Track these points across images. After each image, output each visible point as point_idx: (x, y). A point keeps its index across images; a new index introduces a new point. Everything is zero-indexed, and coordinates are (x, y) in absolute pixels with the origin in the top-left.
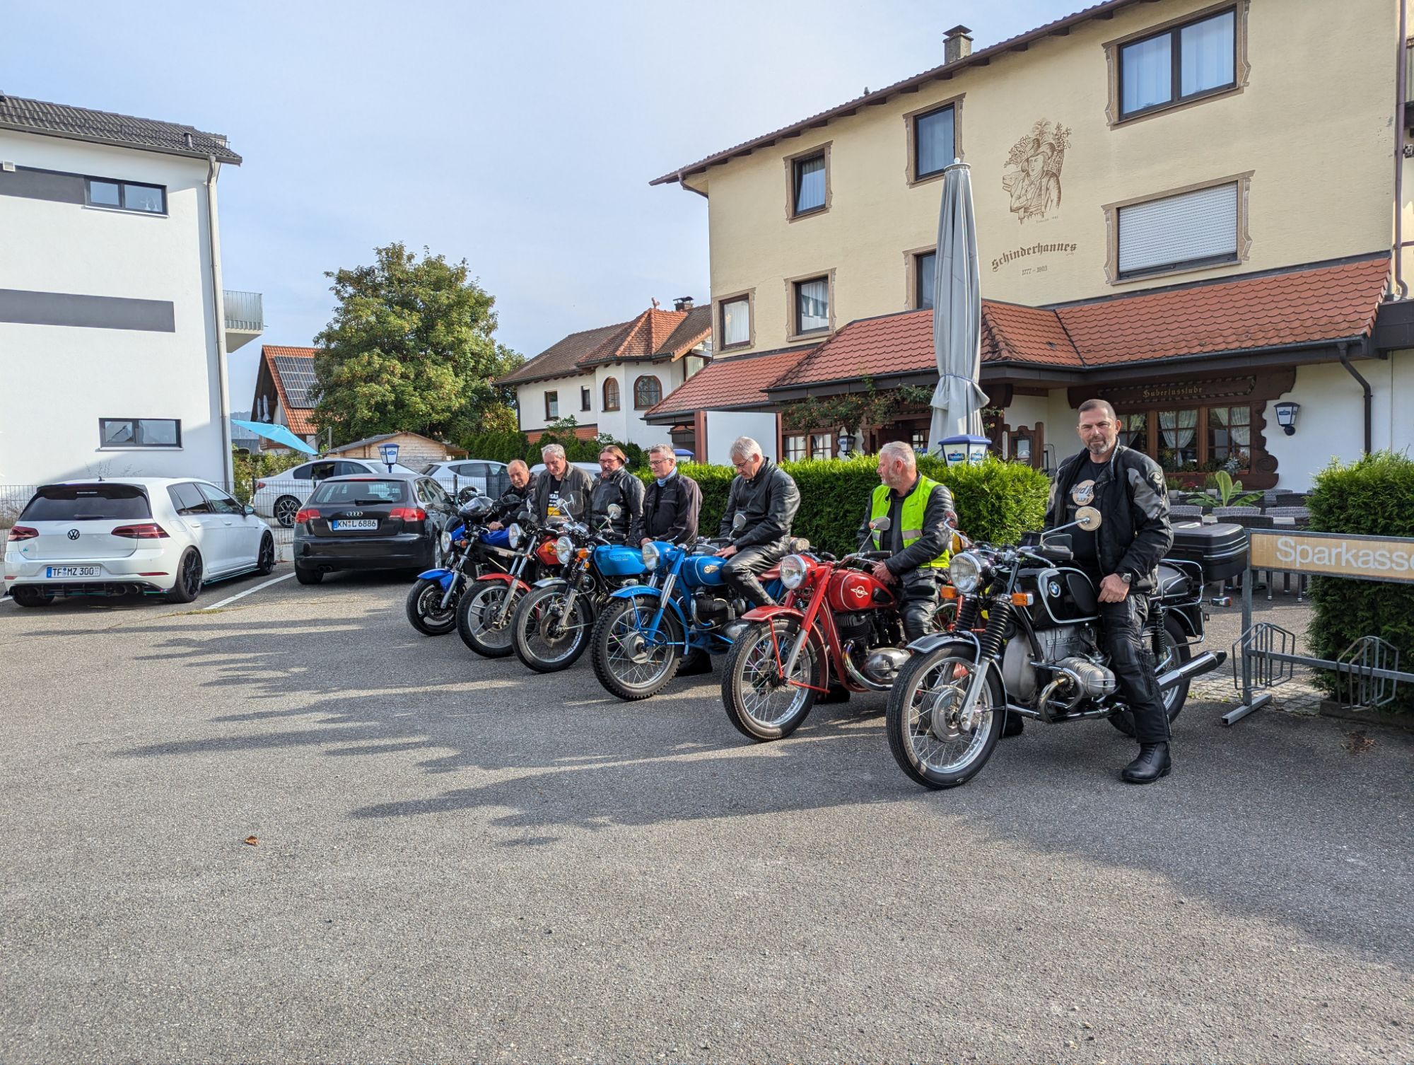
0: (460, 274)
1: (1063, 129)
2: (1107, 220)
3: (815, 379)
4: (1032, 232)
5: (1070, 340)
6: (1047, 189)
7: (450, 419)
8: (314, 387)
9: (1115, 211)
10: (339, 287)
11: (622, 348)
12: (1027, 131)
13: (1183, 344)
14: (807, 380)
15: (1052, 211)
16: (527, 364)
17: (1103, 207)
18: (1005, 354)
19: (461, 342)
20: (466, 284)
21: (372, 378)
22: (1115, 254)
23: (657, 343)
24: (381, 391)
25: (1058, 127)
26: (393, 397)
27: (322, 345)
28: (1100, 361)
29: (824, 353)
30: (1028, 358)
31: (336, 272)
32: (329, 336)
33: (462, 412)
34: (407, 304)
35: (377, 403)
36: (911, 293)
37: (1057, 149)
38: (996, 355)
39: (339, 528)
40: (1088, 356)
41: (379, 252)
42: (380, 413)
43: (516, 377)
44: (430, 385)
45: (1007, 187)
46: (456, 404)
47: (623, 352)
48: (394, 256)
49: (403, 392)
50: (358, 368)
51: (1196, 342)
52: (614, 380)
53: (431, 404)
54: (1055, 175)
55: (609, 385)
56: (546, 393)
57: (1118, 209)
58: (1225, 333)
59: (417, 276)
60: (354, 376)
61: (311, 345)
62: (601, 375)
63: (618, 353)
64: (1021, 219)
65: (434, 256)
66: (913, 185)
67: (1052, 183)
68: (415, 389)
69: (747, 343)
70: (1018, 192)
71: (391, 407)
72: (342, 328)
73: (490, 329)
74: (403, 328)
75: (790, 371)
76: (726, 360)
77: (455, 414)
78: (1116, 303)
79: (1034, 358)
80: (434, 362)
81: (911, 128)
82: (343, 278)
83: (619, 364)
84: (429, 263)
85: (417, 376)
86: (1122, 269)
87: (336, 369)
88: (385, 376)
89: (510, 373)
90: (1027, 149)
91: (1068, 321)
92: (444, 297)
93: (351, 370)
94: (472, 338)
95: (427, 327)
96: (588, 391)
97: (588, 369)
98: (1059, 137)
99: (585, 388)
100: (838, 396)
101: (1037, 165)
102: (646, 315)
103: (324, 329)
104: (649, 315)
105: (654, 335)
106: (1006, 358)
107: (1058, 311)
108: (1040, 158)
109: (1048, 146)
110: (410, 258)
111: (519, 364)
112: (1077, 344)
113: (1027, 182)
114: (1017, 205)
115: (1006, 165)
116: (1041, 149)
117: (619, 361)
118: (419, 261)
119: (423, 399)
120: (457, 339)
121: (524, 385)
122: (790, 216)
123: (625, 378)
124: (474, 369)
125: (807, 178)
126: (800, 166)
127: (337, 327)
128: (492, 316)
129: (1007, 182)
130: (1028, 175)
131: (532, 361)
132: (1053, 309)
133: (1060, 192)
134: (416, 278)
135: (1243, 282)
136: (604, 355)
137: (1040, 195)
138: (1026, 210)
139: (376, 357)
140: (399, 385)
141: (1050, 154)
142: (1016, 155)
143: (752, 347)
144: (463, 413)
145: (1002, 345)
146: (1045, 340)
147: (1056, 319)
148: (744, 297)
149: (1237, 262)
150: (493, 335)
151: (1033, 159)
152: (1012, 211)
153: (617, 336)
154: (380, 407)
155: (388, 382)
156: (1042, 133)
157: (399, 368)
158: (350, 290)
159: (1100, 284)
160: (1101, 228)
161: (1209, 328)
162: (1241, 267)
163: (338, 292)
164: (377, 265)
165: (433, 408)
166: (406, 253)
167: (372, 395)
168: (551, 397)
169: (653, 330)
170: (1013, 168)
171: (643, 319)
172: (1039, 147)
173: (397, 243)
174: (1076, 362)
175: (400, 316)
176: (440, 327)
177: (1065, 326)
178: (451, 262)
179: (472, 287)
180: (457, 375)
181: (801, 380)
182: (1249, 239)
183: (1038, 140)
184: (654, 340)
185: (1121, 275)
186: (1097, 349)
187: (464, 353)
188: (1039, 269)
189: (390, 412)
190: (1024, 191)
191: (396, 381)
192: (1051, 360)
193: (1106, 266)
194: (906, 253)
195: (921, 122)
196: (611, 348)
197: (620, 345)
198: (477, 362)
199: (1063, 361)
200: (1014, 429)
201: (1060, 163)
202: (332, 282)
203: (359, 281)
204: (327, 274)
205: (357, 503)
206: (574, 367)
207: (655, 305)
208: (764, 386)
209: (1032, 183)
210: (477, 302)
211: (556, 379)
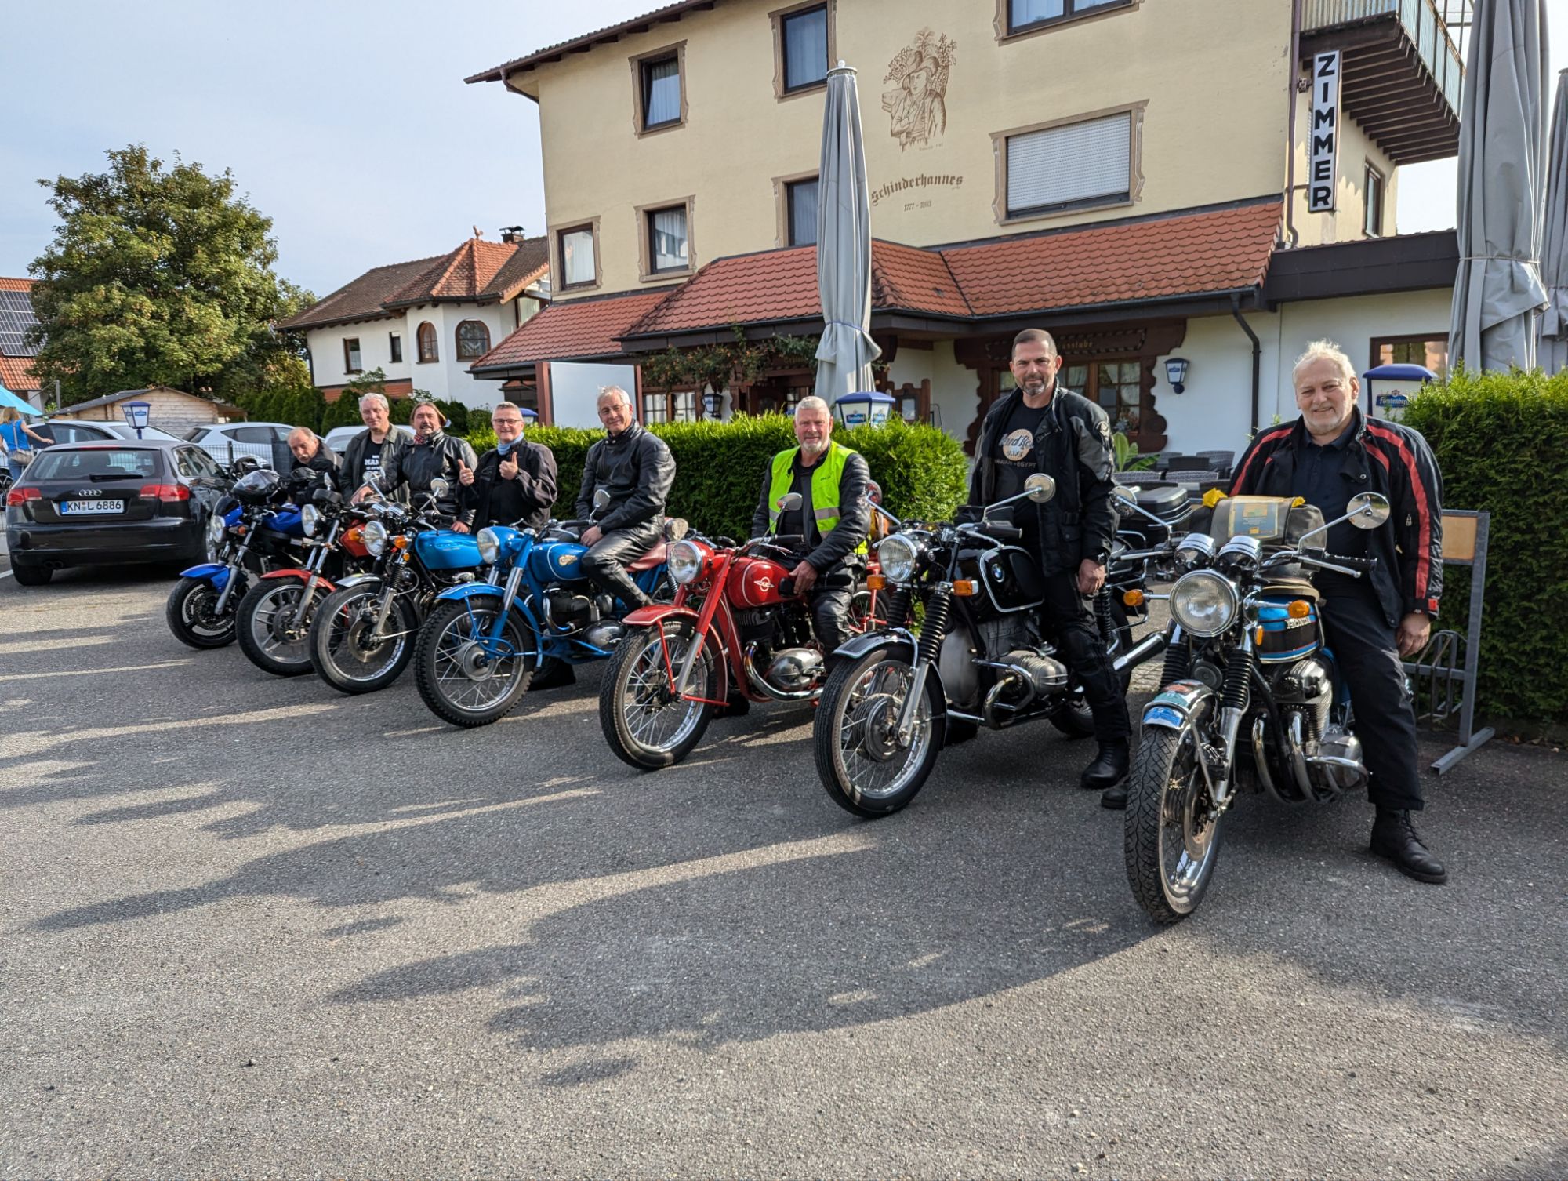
0: (224, 189)
1: (948, 42)
2: (995, 150)
3: (676, 326)
4: (914, 160)
5: (958, 287)
6: (931, 111)
7: (222, 371)
8: (34, 329)
9: (1003, 141)
10: (60, 200)
11: (438, 287)
12: (910, 43)
13: (1075, 292)
14: (667, 327)
15: (936, 137)
16: (319, 304)
17: (991, 135)
18: (890, 300)
19: (230, 274)
20: (231, 201)
21: (114, 317)
22: (1004, 190)
23: (482, 283)
24: (124, 334)
25: (942, 39)
26: (142, 342)
27: (40, 275)
28: (990, 311)
29: (685, 296)
30: (915, 305)
31: (55, 180)
32: (50, 264)
33: (236, 362)
34: (153, 223)
35: (121, 350)
36: (781, 228)
37: (941, 65)
38: (881, 301)
39: (70, 512)
40: (977, 304)
41: (113, 156)
42: (127, 362)
43: (302, 321)
44: (191, 328)
45: (886, 106)
46: (229, 352)
47: (441, 292)
48: (132, 162)
49: (155, 336)
50: (92, 305)
51: (1088, 291)
52: (430, 325)
53: (194, 353)
54: (939, 96)
55: (425, 332)
56: (345, 341)
57: (1007, 139)
58: (1118, 282)
59: (165, 188)
60: (87, 315)
61: (26, 275)
62: (414, 319)
63: (434, 293)
64: (903, 145)
65: (187, 164)
66: (782, 99)
67: (936, 105)
68: (172, 332)
69: (593, 283)
70: (899, 114)
71: (141, 355)
72: (68, 253)
73: (267, 260)
74: (150, 255)
75: (646, 316)
76: (568, 302)
77: (227, 366)
78: (1005, 245)
79: (921, 306)
80: (195, 299)
81: (778, 30)
82: (64, 189)
83: (435, 305)
84: (181, 172)
85: (173, 317)
86: (1011, 207)
87: (63, 306)
88: (130, 316)
89: (297, 315)
90: (909, 63)
91: (954, 265)
92: (204, 217)
93: (83, 308)
94: (245, 270)
95: (181, 258)
96: (398, 338)
97: (397, 311)
98: (943, 50)
99: (394, 335)
100: (703, 347)
101: (920, 83)
102: (467, 247)
103: (42, 254)
104: (471, 247)
105: (477, 271)
106: (892, 305)
107: (943, 253)
108: (923, 74)
109: (931, 61)
110: (155, 165)
111: (308, 305)
112: (964, 291)
113: (908, 102)
114: (898, 128)
115: (885, 81)
116: (924, 64)
117: (436, 302)
118: (167, 169)
119: (184, 345)
120: (225, 270)
121: (316, 331)
122: (640, 130)
123: (444, 324)
124: (250, 309)
125: (658, 85)
126: (651, 69)
127: (60, 252)
128: (269, 243)
129: (887, 100)
130: (910, 94)
131: (325, 301)
132: (938, 250)
133: (944, 115)
134: (163, 191)
135: (1134, 226)
136: (416, 294)
137: (923, 118)
138: (908, 135)
139: (116, 292)
140: (150, 327)
141: (934, 70)
142: (896, 70)
143: (599, 287)
144: (237, 364)
145: (887, 290)
146: (931, 286)
147: (942, 262)
148: (587, 227)
149: (1129, 203)
150: (272, 266)
151: (916, 75)
152: (893, 135)
153: (432, 272)
154: (127, 355)
155: (135, 323)
156: (924, 45)
157: (148, 306)
158: (76, 204)
159: (988, 225)
160: (988, 157)
161: (1102, 276)
162: (1134, 209)
163: (59, 207)
164: (111, 173)
165: (197, 357)
166: (150, 158)
167: (113, 340)
168: (352, 346)
169: (477, 265)
170: (893, 85)
171: (463, 252)
172: (921, 60)
173: (136, 146)
174: (965, 312)
175: (145, 240)
176: (201, 255)
177: (952, 270)
178: (211, 172)
179: (240, 205)
180: (227, 316)
181: (659, 327)
182: (1142, 177)
183: (920, 53)
184: (478, 277)
185: (1010, 214)
186: (986, 296)
187: (236, 289)
188: (924, 204)
189: (139, 361)
190: (905, 113)
191: (146, 322)
192: (939, 308)
193: (994, 203)
194: (775, 180)
195: (789, 23)
196: (423, 287)
197: (436, 282)
198: (254, 300)
199: (952, 310)
200: (898, 386)
201: (945, 81)
202: (50, 193)
203: (88, 191)
204: (42, 182)
205: (93, 478)
206: (380, 309)
207: (477, 234)
208: (616, 334)
209: (914, 103)
210: (249, 224)
211: (357, 323)
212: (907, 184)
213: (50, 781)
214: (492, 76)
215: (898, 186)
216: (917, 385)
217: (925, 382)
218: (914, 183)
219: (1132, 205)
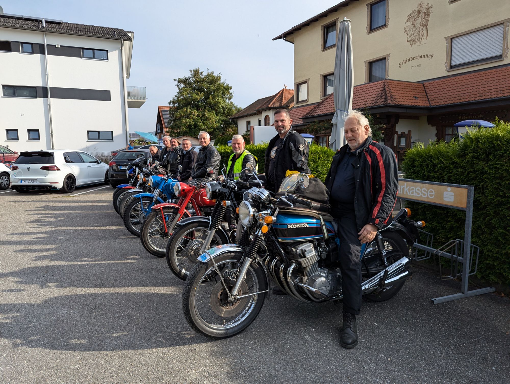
0: (219, 78)
1: (430, 5)
2: (447, 43)
3: (319, 113)
4: (416, 50)
5: (427, 96)
6: (422, 31)
7: (213, 131)
8: (170, 120)
9: (450, 39)
10: (179, 84)
11: (271, 104)
12: (415, 7)
13: (473, 96)
14: (316, 114)
15: (424, 41)
16: (241, 111)
17: (445, 38)
18: (389, 102)
19: (218, 103)
20: (222, 81)
21: (188, 117)
22: (449, 58)
23: (284, 102)
24: (190, 121)
25: (428, 5)
26: (193, 123)
27: (172, 105)
28: (437, 104)
29: (324, 103)
30: (401, 103)
31: (177, 79)
32: (174, 102)
33: (218, 128)
34: (200, 90)
35: (188, 125)
36: (367, 78)
37: (427, 14)
38: (386, 102)
39: (122, 169)
40: (433, 102)
41: (191, 71)
42: (190, 129)
43: (236, 116)
44: (207, 119)
45: (406, 32)
46: (215, 125)
47: (271, 105)
48: (196, 72)
49: (197, 121)
50: (182, 113)
51: (478, 95)
52: (268, 116)
53: (206, 126)
54: (426, 26)
55: (267, 118)
56: (247, 121)
57: (452, 39)
58: (491, 91)
59: (204, 80)
60: (181, 116)
61: (168, 105)
62: (264, 114)
63: (269, 106)
64: (411, 45)
65: (210, 72)
66: (369, 33)
67: (425, 29)
68: (202, 120)
69: (306, 100)
70: (410, 34)
71: (193, 127)
72: (178, 99)
73: (229, 99)
74: (197, 99)
75: (311, 111)
76: (299, 107)
77: (215, 129)
78: (449, 79)
79: (404, 103)
80: (208, 111)
81: (369, 10)
82: (180, 81)
83: (270, 110)
84: (208, 74)
85: (203, 116)
86: (452, 64)
87: (176, 113)
88: (191, 116)
89: (236, 114)
90: (415, 15)
91: (427, 88)
92: (212, 87)
93: (180, 114)
94: (223, 102)
95: (207, 98)
96: (261, 120)
97: (259, 112)
98: (428, 9)
99: (260, 119)
100: (326, 120)
101: (419, 22)
102: (282, 91)
103: (172, 99)
104: (283, 91)
105: (283, 99)
106: (389, 103)
107: (424, 83)
108: (420, 18)
109: (423, 13)
110: (202, 73)
111: (239, 111)
112: (429, 97)
113: (414, 29)
114: (410, 39)
115: (406, 22)
116: (420, 15)
117: (270, 109)
118: (205, 74)
119: (204, 123)
120: (217, 102)
121: (240, 119)
122: (323, 49)
123: (271, 114)
124: (224, 113)
125: (330, 35)
126: (328, 29)
127: (176, 99)
128: (231, 93)
129: (406, 29)
130: (415, 26)
131: (244, 109)
132: (422, 83)
133: (427, 33)
134: (203, 81)
135: (504, 68)
136: (264, 107)
137: (419, 34)
138: (413, 41)
139: (188, 109)
140: (196, 119)
141: (424, 16)
142: (410, 18)
143: (308, 102)
144: (218, 129)
145: (389, 98)
146: (413, 96)
147: (423, 87)
148: (305, 82)
149: (502, 59)
150: (232, 100)
151: (417, 19)
152: (408, 41)
153: (270, 99)
154: (189, 127)
155: (192, 118)
156: (421, 8)
157: (196, 112)
158: (182, 85)
159: (442, 71)
160: (444, 46)
161: (485, 89)
162: (504, 61)
163: (178, 86)
164: (190, 76)
165: (207, 127)
166: (200, 72)
167: (186, 123)
168: (249, 123)
169: (284, 97)
170: (409, 23)
171: (280, 93)
172: (419, 14)
173: (197, 68)
174: (427, 105)
175: (197, 94)
176: (211, 98)
177: (426, 90)
178: (216, 74)
179: (223, 83)
180: (217, 115)
181: (314, 114)
182: (508, 48)
183: (419, 11)
184: (283, 101)
185: (452, 67)
186: (437, 99)
187: (220, 107)
188: (418, 66)
189: (193, 128)
190: (413, 33)
191: (195, 117)
192: (413, 104)
193: (445, 63)
194: (365, 62)
195: (373, 7)
196: (267, 104)
197: (271, 103)
198: (225, 111)
199: (419, 104)
201: (428, 20)
202: (176, 83)
203: (184, 81)
204: (175, 80)
205: (128, 160)
206: (255, 112)
207: (285, 87)
208: (301, 117)
209: (416, 29)
210: (224, 88)
211: (250, 116)
212: (412, 59)
213: (33, 240)
214: (280, 37)
215: (409, 60)
216: (406, 133)
217: (409, 132)
218: (415, 58)
219: (503, 60)
